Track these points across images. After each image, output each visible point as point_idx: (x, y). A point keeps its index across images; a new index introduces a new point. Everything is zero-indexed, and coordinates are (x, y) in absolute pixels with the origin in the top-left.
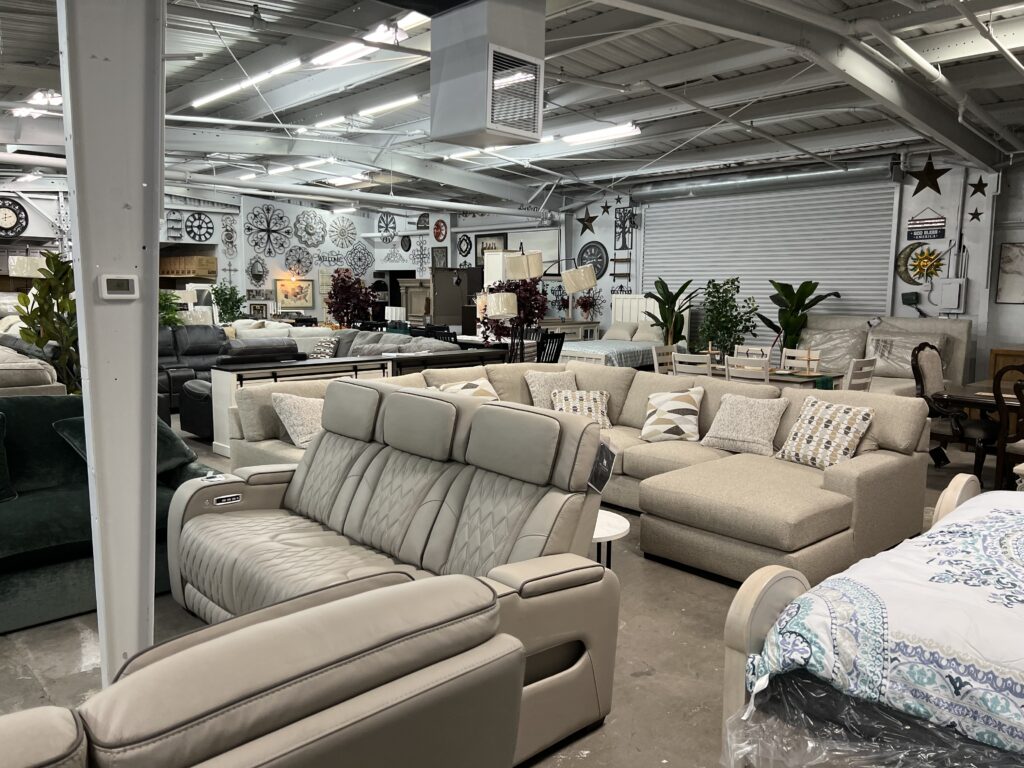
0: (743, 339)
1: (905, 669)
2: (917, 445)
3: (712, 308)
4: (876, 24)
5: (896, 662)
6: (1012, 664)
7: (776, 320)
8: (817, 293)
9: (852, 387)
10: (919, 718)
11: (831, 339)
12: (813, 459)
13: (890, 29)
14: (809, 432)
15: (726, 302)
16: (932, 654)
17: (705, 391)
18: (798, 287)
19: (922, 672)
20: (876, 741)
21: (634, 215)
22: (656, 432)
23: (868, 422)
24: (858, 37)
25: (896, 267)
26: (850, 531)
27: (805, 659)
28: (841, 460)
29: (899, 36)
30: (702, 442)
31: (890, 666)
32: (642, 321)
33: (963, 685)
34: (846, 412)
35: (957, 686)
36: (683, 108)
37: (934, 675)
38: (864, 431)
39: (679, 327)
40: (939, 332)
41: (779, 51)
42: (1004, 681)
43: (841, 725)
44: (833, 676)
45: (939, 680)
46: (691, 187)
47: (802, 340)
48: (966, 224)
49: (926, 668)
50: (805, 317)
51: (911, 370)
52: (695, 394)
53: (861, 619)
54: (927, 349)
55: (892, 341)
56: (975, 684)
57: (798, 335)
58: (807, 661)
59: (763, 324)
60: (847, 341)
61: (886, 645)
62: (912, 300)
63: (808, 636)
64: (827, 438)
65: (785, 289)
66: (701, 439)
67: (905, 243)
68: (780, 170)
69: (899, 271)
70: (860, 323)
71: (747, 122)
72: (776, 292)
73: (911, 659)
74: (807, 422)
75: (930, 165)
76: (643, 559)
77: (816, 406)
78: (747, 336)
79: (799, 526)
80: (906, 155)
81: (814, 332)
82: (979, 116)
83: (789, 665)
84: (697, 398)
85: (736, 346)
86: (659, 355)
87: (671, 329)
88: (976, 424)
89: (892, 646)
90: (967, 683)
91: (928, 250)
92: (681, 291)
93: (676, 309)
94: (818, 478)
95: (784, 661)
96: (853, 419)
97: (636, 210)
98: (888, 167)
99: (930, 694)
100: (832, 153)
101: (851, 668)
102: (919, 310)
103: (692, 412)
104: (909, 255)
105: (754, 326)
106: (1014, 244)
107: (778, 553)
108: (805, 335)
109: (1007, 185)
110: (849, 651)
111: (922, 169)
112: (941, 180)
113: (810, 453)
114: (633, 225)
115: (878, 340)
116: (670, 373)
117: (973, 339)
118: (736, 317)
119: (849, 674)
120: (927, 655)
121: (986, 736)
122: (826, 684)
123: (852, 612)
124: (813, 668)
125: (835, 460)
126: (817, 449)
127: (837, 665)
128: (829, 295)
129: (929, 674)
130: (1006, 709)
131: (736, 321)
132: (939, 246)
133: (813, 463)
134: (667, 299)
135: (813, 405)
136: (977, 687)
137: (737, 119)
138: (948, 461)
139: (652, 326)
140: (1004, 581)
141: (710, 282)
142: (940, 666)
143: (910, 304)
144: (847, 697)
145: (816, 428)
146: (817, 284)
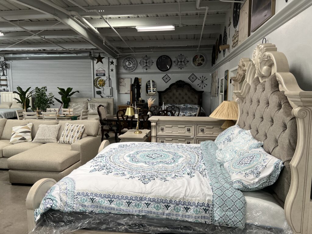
0: (50, 106)
1: (79, 200)
2: (98, 133)
3: (38, 96)
4: (77, 13)
5: (77, 198)
6: (106, 190)
7: (61, 100)
8: (72, 91)
9: (83, 119)
10: (84, 212)
11: (78, 105)
12: (69, 142)
13: (82, 15)
14: (67, 134)
15: (42, 94)
16: (86, 193)
17: (33, 124)
18: (66, 89)
19: (84, 199)
20: (73, 223)
21: (7, 64)
22: (15, 140)
23: (83, 129)
24: (73, 16)
25: (94, 84)
26: (80, 161)
27: (51, 206)
28: (77, 141)
29: (84, 18)
30: (33, 141)
31: (75, 200)
32: (13, 101)
33: (94, 199)
34: (77, 127)
35: (92, 200)
36: (19, 29)
37: (87, 199)
38: (82, 131)
39: (28, 103)
40: (106, 101)
41: (48, 16)
42: (104, 195)
43: (63, 222)
44: (60, 208)
45: (88, 200)
46: (27, 56)
47: (69, 105)
48: (110, 73)
49: (85, 197)
50: (69, 99)
51: (97, 112)
52: (30, 126)
53: (68, 188)
54: (101, 106)
55: (94, 105)
56: (97, 198)
57: (68, 104)
58: (52, 206)
59: (56, 101)
60: (82, 105)
61: (75, 194)
62: (99, 93)
63: (52, 198)
64: (72, 135)
65: (62, 90)
66: (32, 140)
67: (96, 77)
68: (57, 53)
69: (95, 85)
70: (85, 100)
71: (43, 37)
72: (60, 91)
73: (81, 196)
74: (66, 131)
75: (99, 56)
76: (11, 186)
77: (69, 126)
78: (51, 105)
79: (63, 163)
80: (93, 52)
81: (72, 103)
82: (109, 44)
83: (46, 209)
84: (30, 127)
85: (47, 108)
86: (19, 113)
87: (25, 104)
88: (115, 126)
89: (76, 194)
90: (95, 199)
91: (102, 79)
92: (27, 90)
93: (26, 97)
94: (69, 147)
95: (45, 208)
96: (79, 128)
97: (7, 62)
98: (89, 55)
99: (86, 204)
100: (73, 49)
101: (65, 204)
102: (101, 96)
103: (29, 132)
104: (97, 80)
105: (53, 102)
106: (121, 78)
107: (57, 173)
108: (70, 104)
109: (118, 62)
110: (64, 199)
111: (98, 57)
112: (103, 60)
113: (68, 140)
114: (6, 67)
115: (91, 105)
116: (23, 119)
117: (114, 103)
118: (47, 99)
119: (65, 206)
120: (85, 194)
121: (100, 212)
122: (58, 211)
123: (66, 187)
124: (54, 208)
125: (75, 141)
126: (69, 139)
127: (61, 204)
128: (76, 92)
129: (86, 199)
130: (104, 202)
131: (47, 101)
132: (104, 78)
133: (69, 143)
134: (22, 94)
135: (67, 125)
136: (97, 199)
137: (39, 35)
138: (109, 136)
139: (17, 103)
140: (108, 168)
141: (36, 88)
142: (88, 196)
143: (99, 94)
144: (65, 213)
145: (69, 132)
146: (72, 89)
